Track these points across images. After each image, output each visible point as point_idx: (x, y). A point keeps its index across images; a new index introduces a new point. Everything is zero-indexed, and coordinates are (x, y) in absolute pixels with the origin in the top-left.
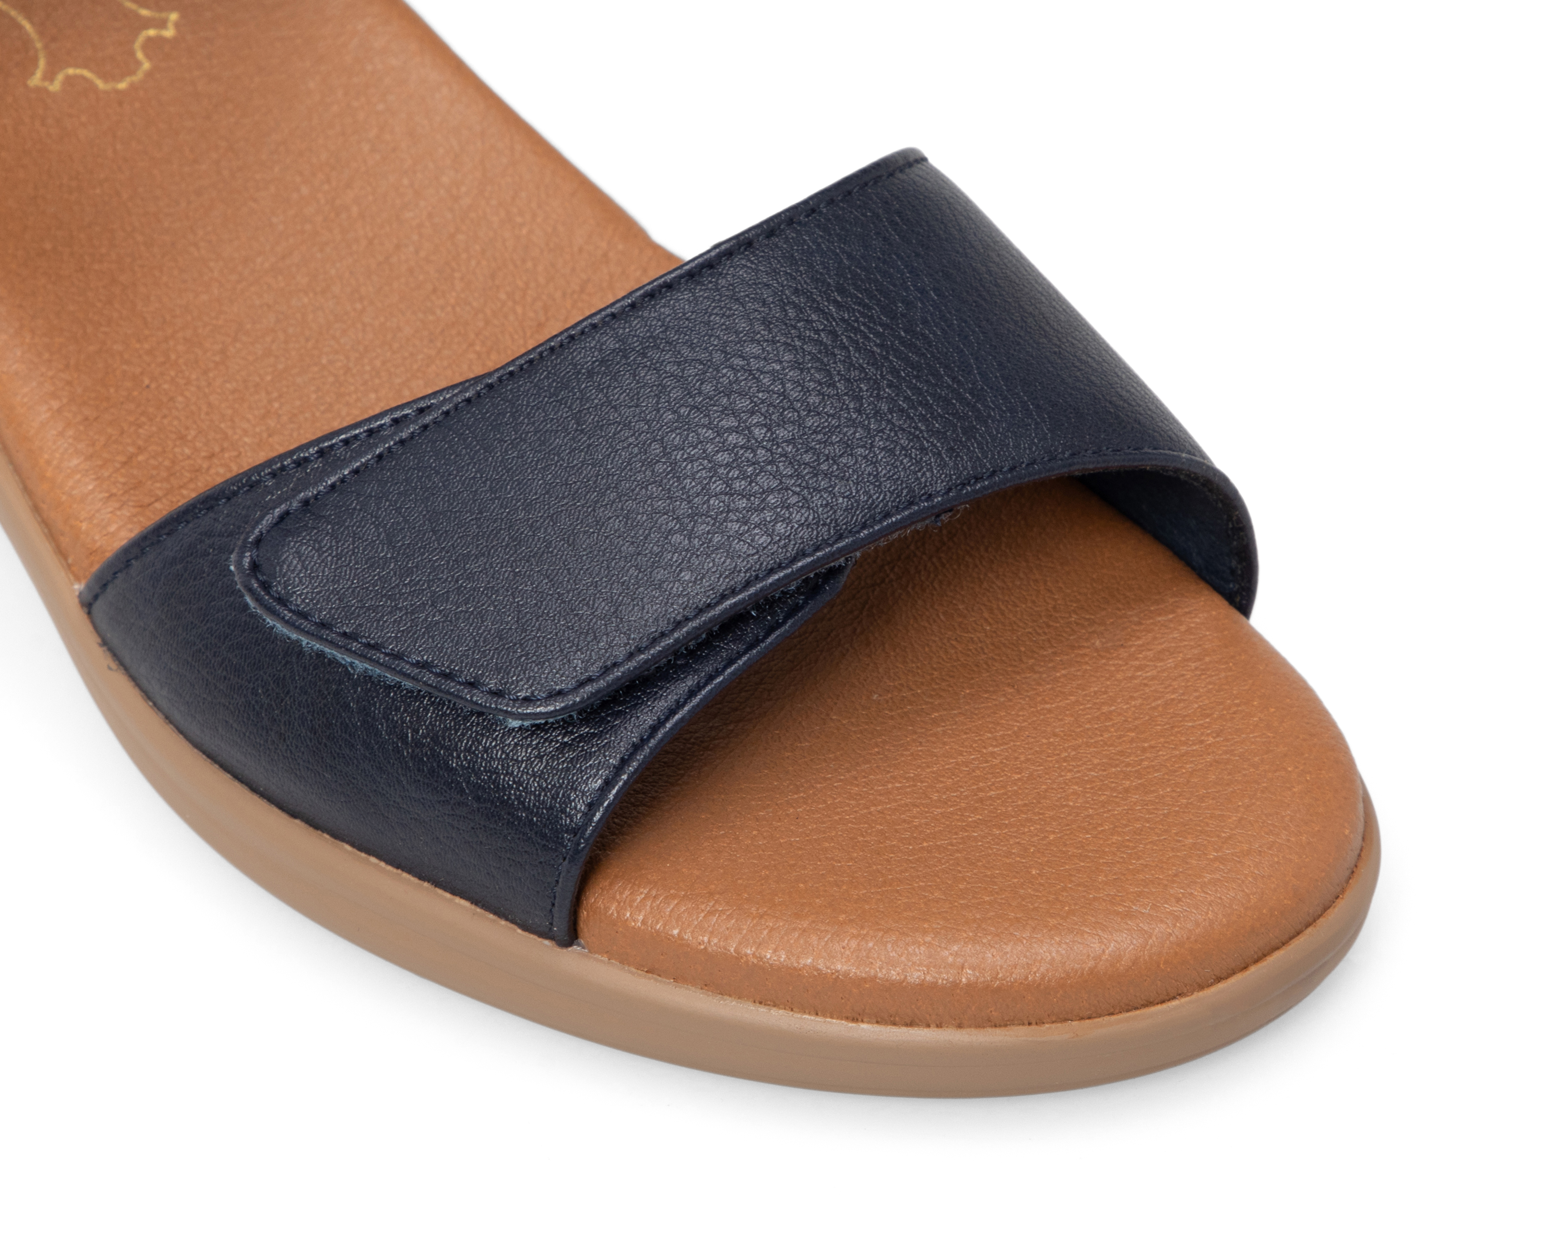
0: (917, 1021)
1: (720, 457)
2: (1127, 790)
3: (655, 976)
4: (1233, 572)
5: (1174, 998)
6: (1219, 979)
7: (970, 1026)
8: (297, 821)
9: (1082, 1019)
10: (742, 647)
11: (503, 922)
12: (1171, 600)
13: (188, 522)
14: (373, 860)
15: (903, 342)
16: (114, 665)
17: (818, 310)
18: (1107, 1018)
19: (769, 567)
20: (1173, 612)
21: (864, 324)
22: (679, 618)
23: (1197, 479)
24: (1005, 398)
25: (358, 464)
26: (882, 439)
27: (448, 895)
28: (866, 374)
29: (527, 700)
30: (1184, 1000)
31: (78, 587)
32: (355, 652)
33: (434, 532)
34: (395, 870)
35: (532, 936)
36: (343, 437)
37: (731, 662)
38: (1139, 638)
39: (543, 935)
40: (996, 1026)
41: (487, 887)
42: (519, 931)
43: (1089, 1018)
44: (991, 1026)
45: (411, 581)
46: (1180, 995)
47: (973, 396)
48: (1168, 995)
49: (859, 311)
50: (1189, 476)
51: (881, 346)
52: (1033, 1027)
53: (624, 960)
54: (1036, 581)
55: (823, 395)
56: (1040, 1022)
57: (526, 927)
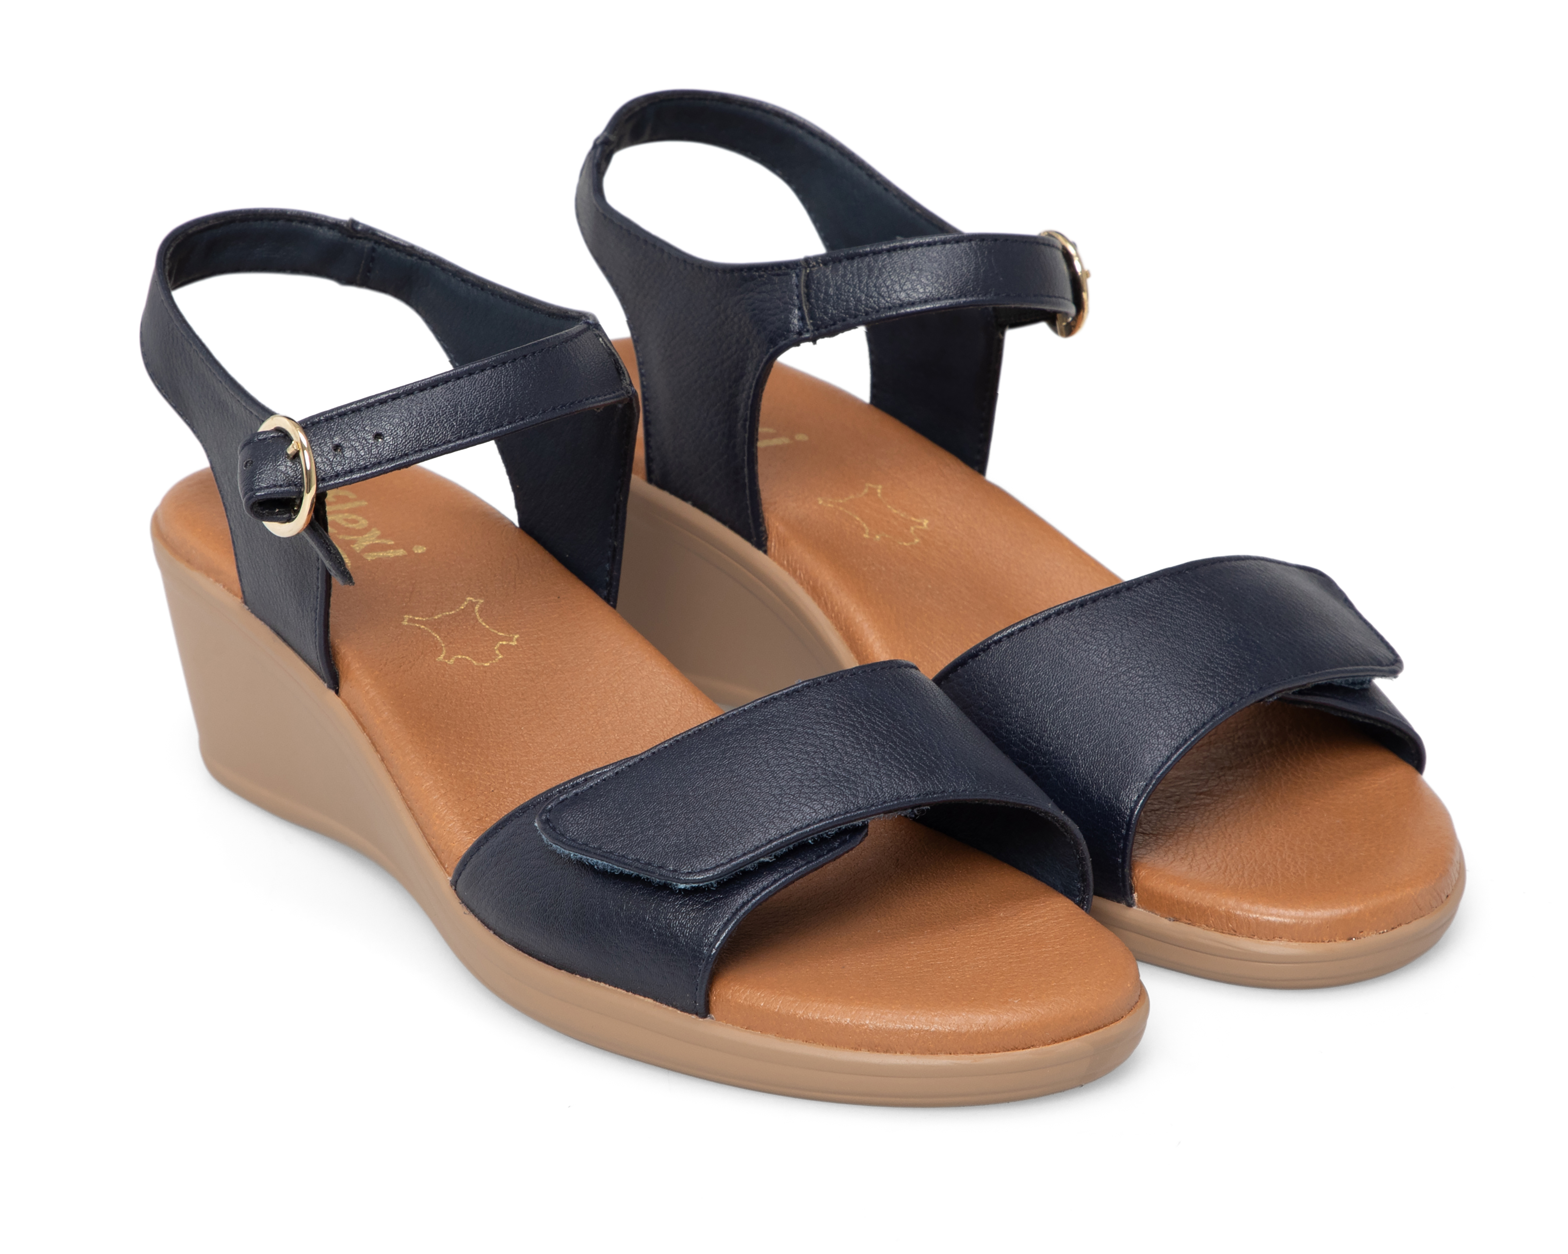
0: (890, 1049)
1: (797, 771)
2: (1011, 963)
3: (751, 1031)
4: (1079, 890)
5: (1029, 1048)
6: (1055, 1042)
7: (918, 1053)
8: (563, 971)
9: (979, 1053)
10: (804, 862)
11: (670, 1008)
12: (1043, 899)
13: (512, 821)
14: (602, 984)
15: (899, 731)
16: (467, 912)
17: (855, 713)
18: (992, 1054)
19: (821, 818)
20: (1043, 903)
21: (878, 721)
22: (771, 839)
23: (1058, 821)
24: (952, 762)
25: (605, 776)
26: (885, 769)
27: (642, 998)
28: (878, 741)
29: (689, 873)
30: (1034, 1049)
31: (450, 878)
32: (599, 855)
33: (644, 803)
34: (613, 988)
35: (686, 1014)
36: (597, 773)
37: (797, 868)
38: (1024, 912)
39: (691, 1012)
40: (932, 1054)
41: (663, 986)
42: (679, 1012)
43: (983, 1053)
44: (930, 1054)
45: (630, 823)
46: (1032, 1046)
47: (935, 758)
48: (1026, 1044)
49: (876, 716)
50: (1053, 818)
51: (887, 731)
52: (952, 1055)
53: (734, 1023)
54: (970, 893)
55: (855, 748)
56: (956, 1053)
57: (684, 1010)
